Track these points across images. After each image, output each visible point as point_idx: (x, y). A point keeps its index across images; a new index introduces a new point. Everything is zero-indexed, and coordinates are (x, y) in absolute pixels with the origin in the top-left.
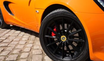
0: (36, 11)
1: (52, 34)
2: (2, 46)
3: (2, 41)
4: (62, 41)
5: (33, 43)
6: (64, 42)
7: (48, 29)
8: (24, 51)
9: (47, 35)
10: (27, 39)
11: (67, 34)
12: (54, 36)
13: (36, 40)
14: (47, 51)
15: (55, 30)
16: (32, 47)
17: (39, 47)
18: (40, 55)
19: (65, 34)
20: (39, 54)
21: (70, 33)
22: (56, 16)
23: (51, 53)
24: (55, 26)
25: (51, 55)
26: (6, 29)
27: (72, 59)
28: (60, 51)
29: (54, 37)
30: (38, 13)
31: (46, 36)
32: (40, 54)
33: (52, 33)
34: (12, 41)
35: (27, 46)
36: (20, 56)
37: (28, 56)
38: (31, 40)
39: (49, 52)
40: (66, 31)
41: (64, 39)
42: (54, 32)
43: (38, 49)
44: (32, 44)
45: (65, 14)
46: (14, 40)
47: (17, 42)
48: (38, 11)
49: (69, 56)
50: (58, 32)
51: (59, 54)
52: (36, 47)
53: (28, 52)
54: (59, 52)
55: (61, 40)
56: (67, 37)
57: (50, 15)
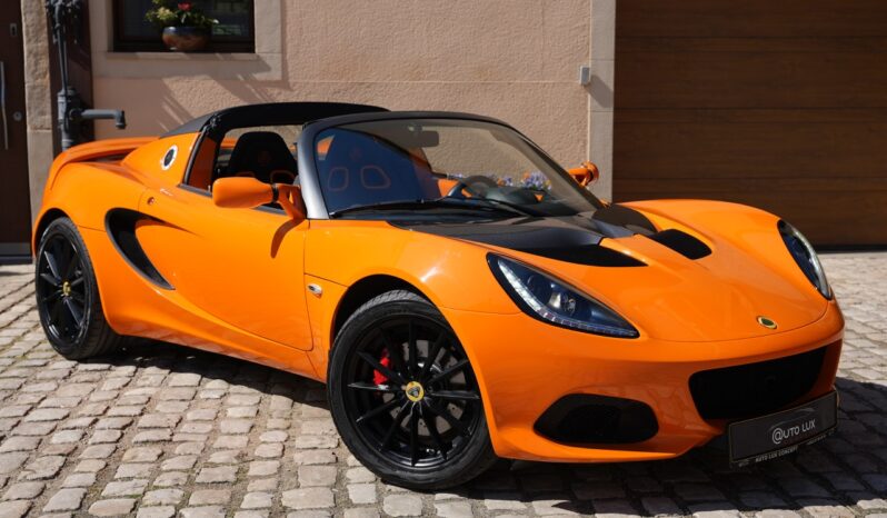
0: (312, 288)
1: (373, 377)
2: (147, 441)
3: (131, 423)
4: (411, 403)
5: (288, 428)
6: (417, 403)
7: (361, 361)
8: (256, 453)
9: (355, 382)
10: (253, 413)
11: (425, 377)
12: (384, 383)
13: (300, 414)
14: (356, 444)
15: (384, 362)
16: (287, 444)
17: (319, 441)
18: (329, 467)
19: (417, 375)
20: (323, 464)
21: (437, 372)
22: (386, 314)
23: (373, 448)
24: (386, 350)
25: (371, 456)
26: (106, 366)
27: (446, 461)
28: (404, 442)
29: (382, 387)
30: (320, 295)
31: (354, 385)
32: (329, 464)
33: (376, 372)
34: (180, 421)
35: (262, 439)
36: (247, 471)
37: (280, 468)
38: (274, 414)
39: (365, 444)
40: (421, 365)
41: (415, 393)
42: (383, 371)
43: (315, 448)
44: (284, 430)
45: (417, 309)
46: (190, 416)
47: (209, 427)
48: (318, 288)
49: (435, 455)
50: (395, 370)
51: (400, 451)
52: (306, 440)
53: (274, 458)
54: (403, 445)
55: (406, 398)
56: (425, 388)
57: (366, 311)
